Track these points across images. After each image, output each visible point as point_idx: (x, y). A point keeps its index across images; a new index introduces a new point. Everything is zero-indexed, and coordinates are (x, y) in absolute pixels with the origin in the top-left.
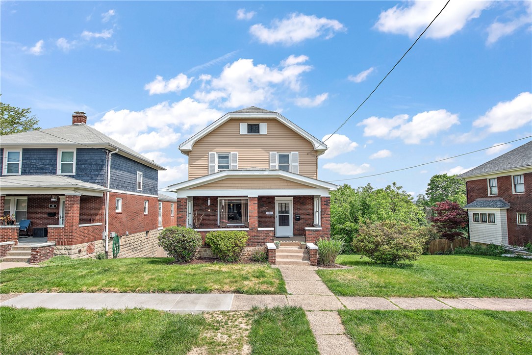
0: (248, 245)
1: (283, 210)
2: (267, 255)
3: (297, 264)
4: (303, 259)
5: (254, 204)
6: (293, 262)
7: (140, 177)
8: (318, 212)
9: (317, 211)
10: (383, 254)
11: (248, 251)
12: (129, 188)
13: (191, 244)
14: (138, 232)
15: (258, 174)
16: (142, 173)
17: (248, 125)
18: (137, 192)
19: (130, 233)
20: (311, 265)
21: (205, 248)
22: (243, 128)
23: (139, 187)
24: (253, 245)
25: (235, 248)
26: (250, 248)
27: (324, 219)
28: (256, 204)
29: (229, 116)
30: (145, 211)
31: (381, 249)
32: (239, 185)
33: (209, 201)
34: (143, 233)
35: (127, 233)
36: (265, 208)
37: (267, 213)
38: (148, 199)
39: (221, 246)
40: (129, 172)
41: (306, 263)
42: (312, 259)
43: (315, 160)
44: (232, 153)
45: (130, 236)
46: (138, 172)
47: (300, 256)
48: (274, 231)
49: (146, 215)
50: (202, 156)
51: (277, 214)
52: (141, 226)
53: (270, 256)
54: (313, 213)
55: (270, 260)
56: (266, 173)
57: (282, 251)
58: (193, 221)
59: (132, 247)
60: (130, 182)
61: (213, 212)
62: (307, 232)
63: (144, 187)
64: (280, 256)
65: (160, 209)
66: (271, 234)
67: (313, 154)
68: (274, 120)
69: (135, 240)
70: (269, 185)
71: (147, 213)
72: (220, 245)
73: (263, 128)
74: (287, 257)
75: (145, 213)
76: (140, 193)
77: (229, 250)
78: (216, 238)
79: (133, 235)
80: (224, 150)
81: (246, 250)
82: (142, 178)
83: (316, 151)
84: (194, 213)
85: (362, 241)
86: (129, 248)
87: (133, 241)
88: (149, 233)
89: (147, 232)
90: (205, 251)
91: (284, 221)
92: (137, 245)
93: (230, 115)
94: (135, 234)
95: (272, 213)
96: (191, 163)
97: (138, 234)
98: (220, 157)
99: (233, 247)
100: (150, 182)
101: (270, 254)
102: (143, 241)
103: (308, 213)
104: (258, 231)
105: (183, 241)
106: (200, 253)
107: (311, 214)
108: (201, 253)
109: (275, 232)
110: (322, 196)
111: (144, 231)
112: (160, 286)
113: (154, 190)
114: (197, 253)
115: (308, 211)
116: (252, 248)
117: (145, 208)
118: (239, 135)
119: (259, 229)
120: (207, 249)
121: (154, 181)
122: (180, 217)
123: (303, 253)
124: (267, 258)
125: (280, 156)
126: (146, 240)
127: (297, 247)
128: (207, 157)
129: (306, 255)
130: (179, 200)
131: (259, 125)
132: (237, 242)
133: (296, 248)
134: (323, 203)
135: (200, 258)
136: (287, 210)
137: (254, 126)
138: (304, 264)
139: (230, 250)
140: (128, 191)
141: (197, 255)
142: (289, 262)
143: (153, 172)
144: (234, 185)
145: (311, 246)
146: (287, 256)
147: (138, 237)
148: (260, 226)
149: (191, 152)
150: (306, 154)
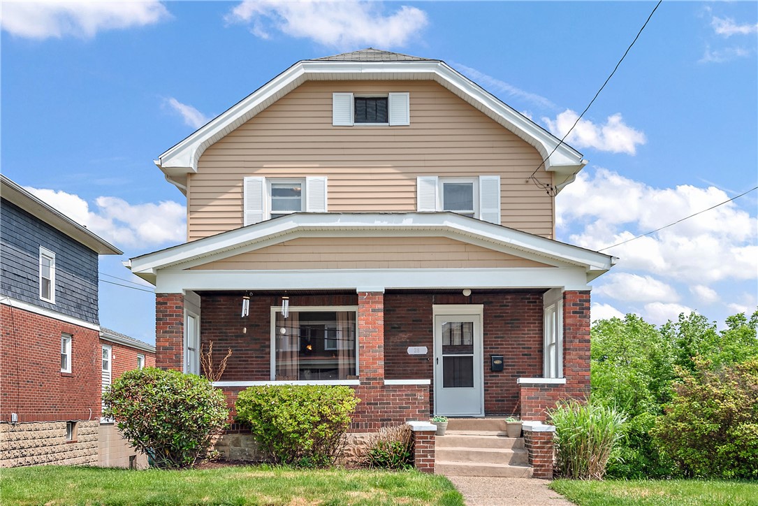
0: (356, 427)
1: (457, 342)
2: (411, 450)
3: (495, 473)
4: (513, 462)
5: (374, 311)
6: (485, 468)
7: (48, 264)
8: (556, 344)
9: (551, 345)
10: (743, 447)
11: (355, 443)
12: (19, 291)
13: (197, 413)
14: (45, 419)
15: (385, 224)
16: (53, 255)
17: (356, 99)
18: (40, 306)
19: (22, 420)
20: (535, 476)
21: (236, 436)
22: (342, 108)
23: (46, 294)
24: (371, 427)
25: (320, 427)
26: (364, 434)
27: (573, 355)
28: (379, 310)
29: (302, 71)
30: (63, 364)
31: (738, 433)
32: (332, 257)
33: (246, 304)
34: (59, 424)
35: (15, 417)
36: (404, 337)
37: (412, 350)
38: (70, 332)
39: (279, 420)
40: (16, 244)
41: (519, 471)
42: (537, 461)
43: (548, 200)
44: (309, 178)
45: (22, 426)
46: (42, 250)
47: (505, 454)
48: (431, 386)
49: (67, 376)
50: (226, 189)
51: (438, 354)
52: (54, 406)
53: (419, 452)
54: (541, 351)
55: (419, 460)
56: (408, 222)
57: (453, 442)
58: (202, 368)
59: (28, 459)
60: (20, 273)
61: (258, 346)
62: (524, 391)
63: (61, 294)
64: (448, 455)
65: (105, 366)
66: (422, 396)
67: (542, 181)
68: (431, 85)
69: (38, 442)
70: (417, 257)
71: (68, 370)
72: (276, 417)
73: (400, 108)
74: (467, 456)
75: (63, 371)
76: (50, 310)
77: (301, 433)
78: (267, 401)
79: (30, 426)
80: (286, 171)
81: (350, 440)
82: (52, 271)
83: (552, 173)
84: (204, 350)
85: (682, 418)
86: (21, 460)
87: (30, 442)
88: (76, 427)
89: (71, 425)
90: (236, 443)
91: (458, 374)
92: (43, 457)
93: (305, 67)
94: (38, 425)
95: (423, 350)
96: (193, 209)
97: (46, 425)
98: (275, 192)
99: (316, 424)
100: (78, 283)
101: (420, 447)
102: (59, 448)
103: (526, 351)
104: (384, 387)
105: (176, 405)
106: (221, 448)
107: (535, 354)
108: (225, 448)
109: (431, 391)
110: (566, 289)
111: (60, 419)
112: (112, 497)
113: (89, 308)
114: (213, 448)
115: (527, 344)
116: (368, 437)
117: (64, 357)
118: (329, 126)
119: (387, 382)
120: (242, 437)
121: (88, 283)
122: (165, 348)
123: (513, 448)
124: (412, 456)
125: (449, 190)
126: (67, 447)
127: (496, 433)
128: (239, 190)
129: (521, 453)
130: (161, 300)
131: (386, 99)
132: (327, 410)
133: (492, 435)
134: (571, 308)
135: (221, 460)
136: (467, 342)
137: (373, 103)
138: (514, 474)
139: (305, 431)
140: (14, 297)
141: (212, 451)
142: (474, 469)
143: (85, 258)
144: (316, 257)
145: (536, 426)
146: (468, 453)
147: (44, 433)
148: (389, 374)
149: (195, 177)
150: (523, 181)
